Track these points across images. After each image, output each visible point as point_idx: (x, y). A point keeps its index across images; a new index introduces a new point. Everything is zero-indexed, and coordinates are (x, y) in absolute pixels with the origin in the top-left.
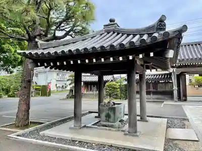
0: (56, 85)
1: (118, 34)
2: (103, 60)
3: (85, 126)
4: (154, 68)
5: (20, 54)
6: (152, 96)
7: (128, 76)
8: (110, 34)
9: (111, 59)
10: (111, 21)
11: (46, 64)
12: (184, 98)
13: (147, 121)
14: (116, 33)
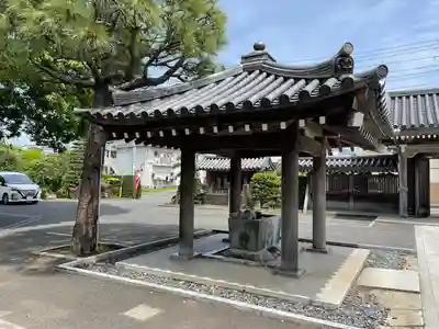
0: (153, 176)
1: (268, 75)
2: (231, 129)
3: (200, 256)
4: (347, 145)
5: (79, 114)
6: (352, 204)
7: (283, 160)
8: (253, 75)
9: (247, 128)
10: (257, 47)
11: (126, 135)
12: (422, 211)
13: (325, 252)
14: (265, 74)
